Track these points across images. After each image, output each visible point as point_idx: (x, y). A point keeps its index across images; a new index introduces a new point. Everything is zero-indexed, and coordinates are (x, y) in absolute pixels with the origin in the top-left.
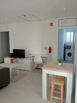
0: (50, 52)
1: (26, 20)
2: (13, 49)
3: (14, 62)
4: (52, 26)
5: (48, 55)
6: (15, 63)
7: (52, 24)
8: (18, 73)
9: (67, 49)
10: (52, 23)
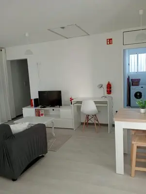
0: (109, 92)
1: (62, 36)
2: (39, 92)
3: (42, 115)
4: (110, 43)
5: (106, 97)
6: (44, 116)
7: (110, 41)
8: (54, 134)
9: (133, 85)
10: (111, 39)
